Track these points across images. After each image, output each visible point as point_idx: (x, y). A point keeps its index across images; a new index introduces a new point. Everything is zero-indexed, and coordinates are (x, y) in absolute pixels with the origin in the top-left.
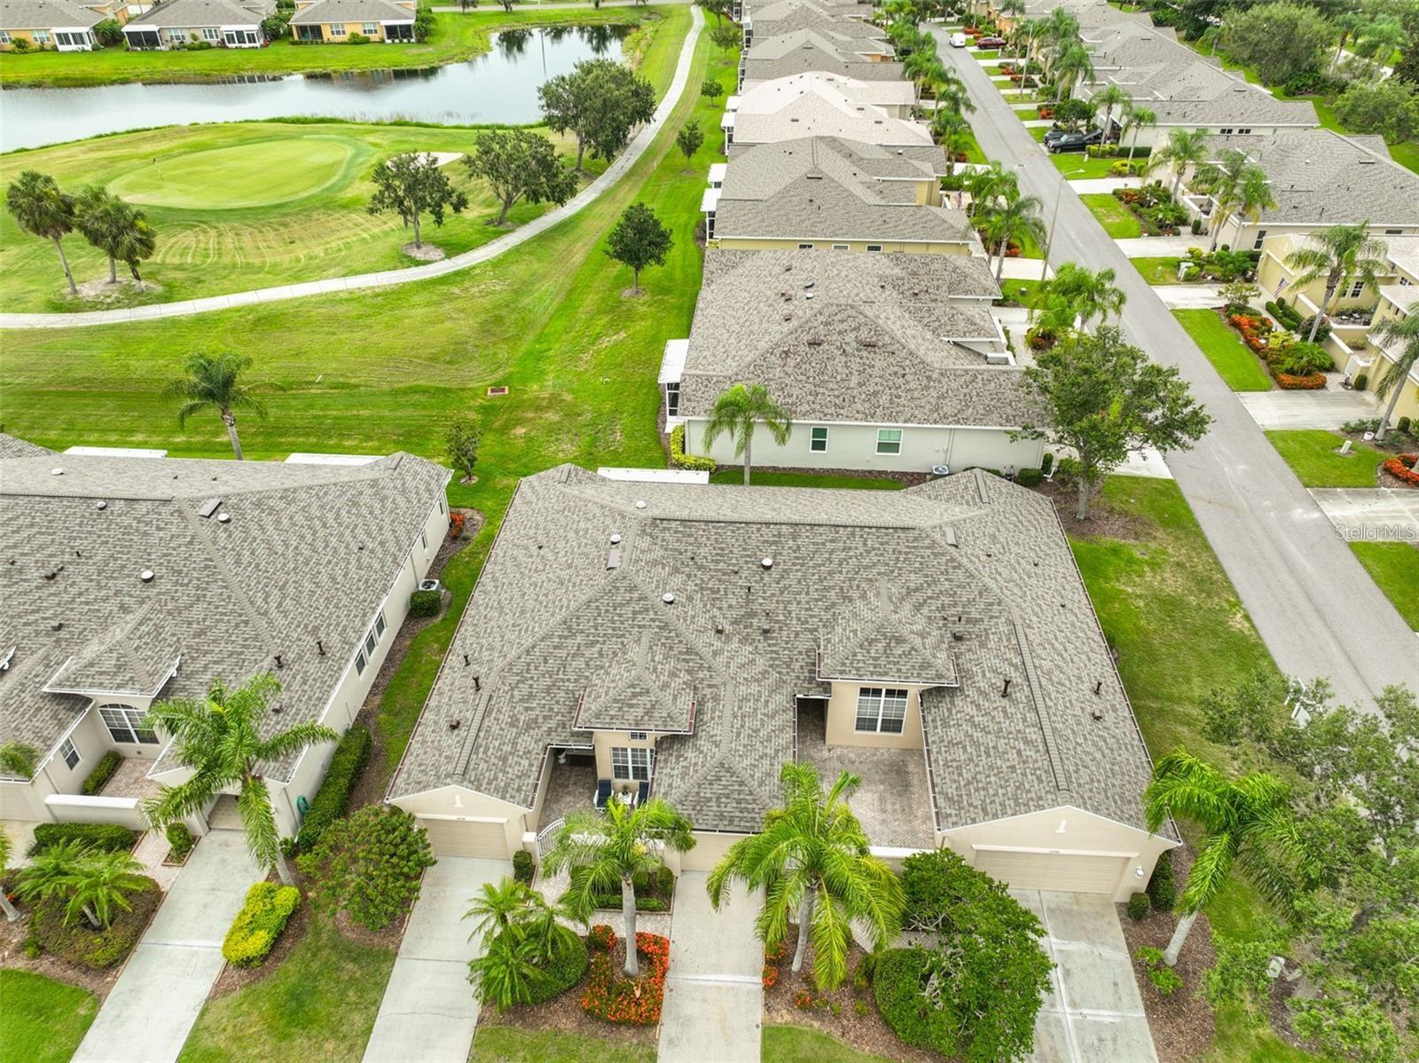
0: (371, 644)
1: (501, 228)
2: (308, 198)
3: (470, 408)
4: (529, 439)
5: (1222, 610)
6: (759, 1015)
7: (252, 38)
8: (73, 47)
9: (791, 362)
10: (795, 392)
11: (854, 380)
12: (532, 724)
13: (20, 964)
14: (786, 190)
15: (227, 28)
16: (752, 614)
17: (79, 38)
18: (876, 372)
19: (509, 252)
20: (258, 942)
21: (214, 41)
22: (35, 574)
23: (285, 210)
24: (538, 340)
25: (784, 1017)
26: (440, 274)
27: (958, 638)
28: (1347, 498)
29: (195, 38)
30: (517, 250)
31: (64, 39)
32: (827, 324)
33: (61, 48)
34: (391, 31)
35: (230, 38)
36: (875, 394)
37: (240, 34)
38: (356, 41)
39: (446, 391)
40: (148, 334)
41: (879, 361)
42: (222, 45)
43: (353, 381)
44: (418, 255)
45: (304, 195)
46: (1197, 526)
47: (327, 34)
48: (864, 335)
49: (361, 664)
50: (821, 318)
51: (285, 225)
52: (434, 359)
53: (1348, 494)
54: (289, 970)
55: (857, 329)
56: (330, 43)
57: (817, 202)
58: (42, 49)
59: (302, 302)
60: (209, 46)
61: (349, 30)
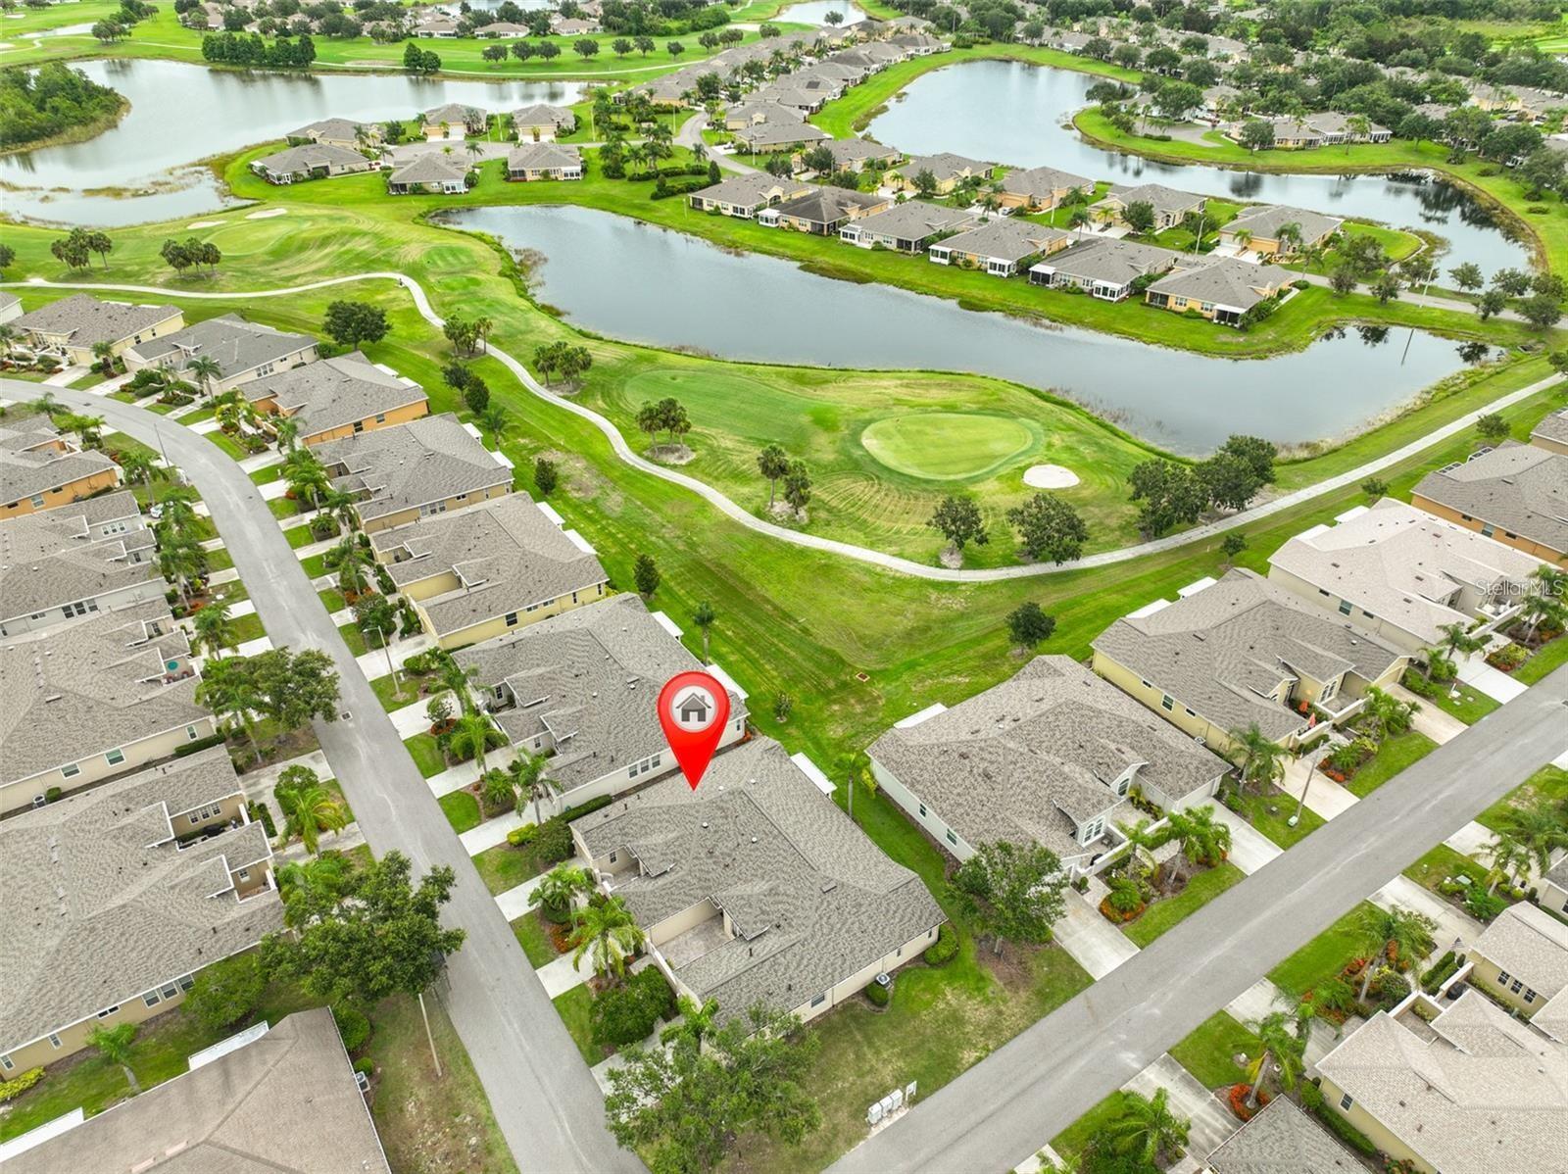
0: (645, 769)
1: (1021, 560)
2: (950, 482)
3: (836, 679)
4: (832, 715)
5: (975, 1046)
6: (587, 979)
7: (1113, 294)
8: (997, 272)
9: (942, 759)
10: (926, 776)
11: (959, 790)
12: (626, 834)
13: (478, 798)
14: (1170, 636)
15: (1100, 283)
16: (729, 855)
17: (1002, 268)
18: (974, 793)
19: (996, 583)
20: (516, 839)
21: (1087, 289)
22: (575, 672)
23: (929, 487)
24: (926, 657)
25: (590, 986)
26: (941, 579)
27: (778, 927)
28: (1177, 1077)
29: (1074, 284)
30: (1007, 583)
31: (993, 266)
32: (981, 749)
33: (990, 272)
34: (1222, 315)
35: (1098, 290)
36: (960, 805)
37: (1106, 289)
38: (1192, 315)
39: (842, 661)
40: (773, 550)
41: (982, 789)
42: (1090, 294)
43: (814, 630)
44: (945, 560)
45: (952, 477)
46: (1053, 1008)
47: (1171, 303)
48: (992, 769)
49: (633, 774)
50: (983, 744)
51: (916, 498)
52: (861, 638)
53: (1183, 1077)
54: (518, 854)
55: (992, 763)
56: (1170, 310)
57: (1180, 657)
58: (979, 269)
59: (855, 564)
60: (1082, 292)
61: (1190, 304)
